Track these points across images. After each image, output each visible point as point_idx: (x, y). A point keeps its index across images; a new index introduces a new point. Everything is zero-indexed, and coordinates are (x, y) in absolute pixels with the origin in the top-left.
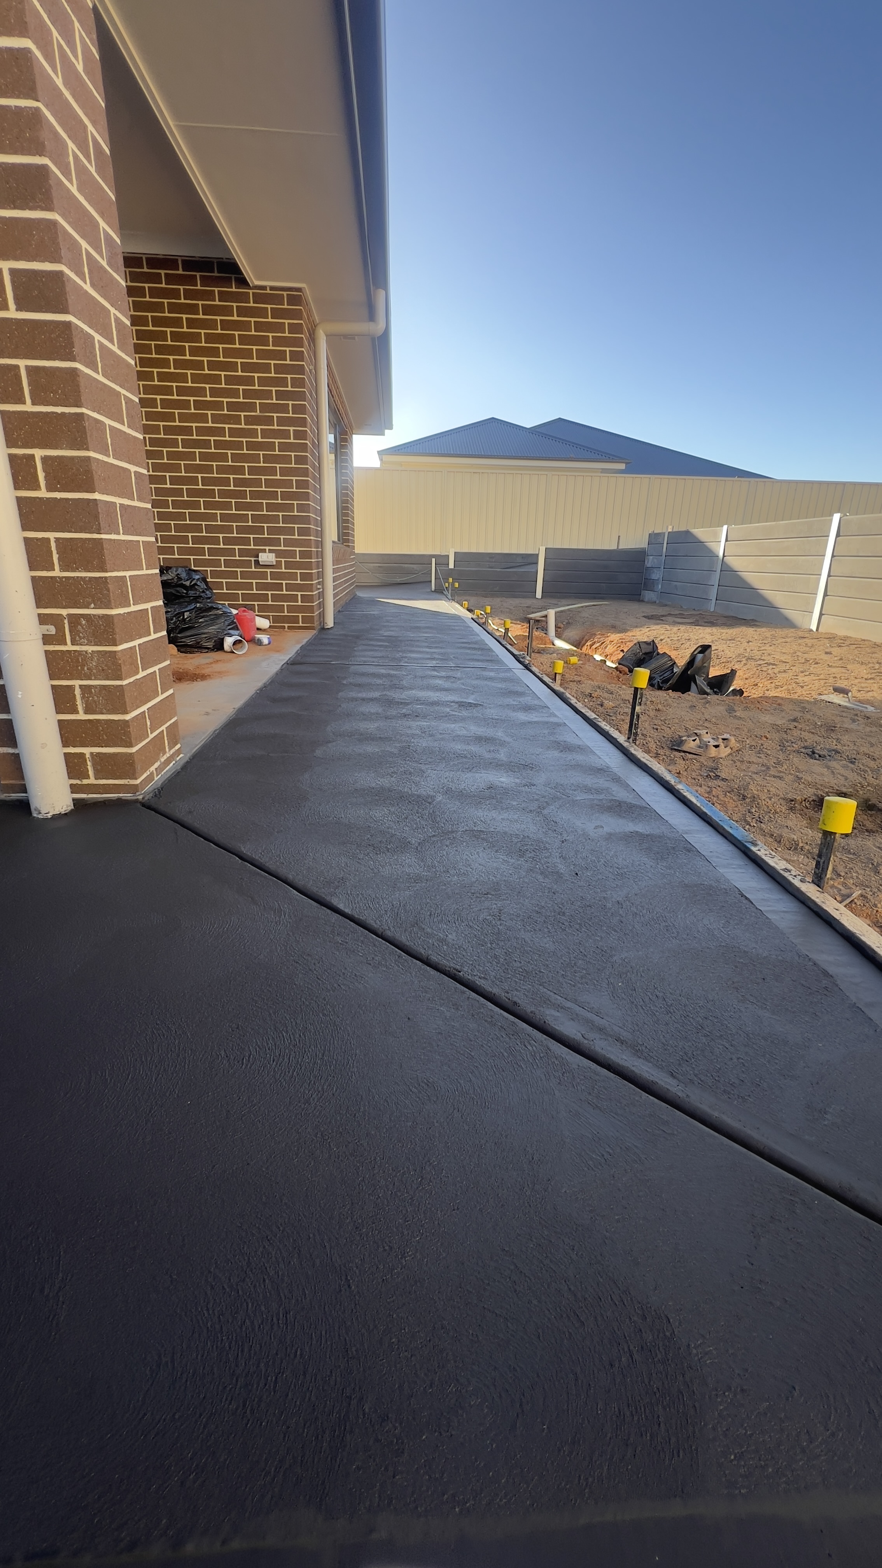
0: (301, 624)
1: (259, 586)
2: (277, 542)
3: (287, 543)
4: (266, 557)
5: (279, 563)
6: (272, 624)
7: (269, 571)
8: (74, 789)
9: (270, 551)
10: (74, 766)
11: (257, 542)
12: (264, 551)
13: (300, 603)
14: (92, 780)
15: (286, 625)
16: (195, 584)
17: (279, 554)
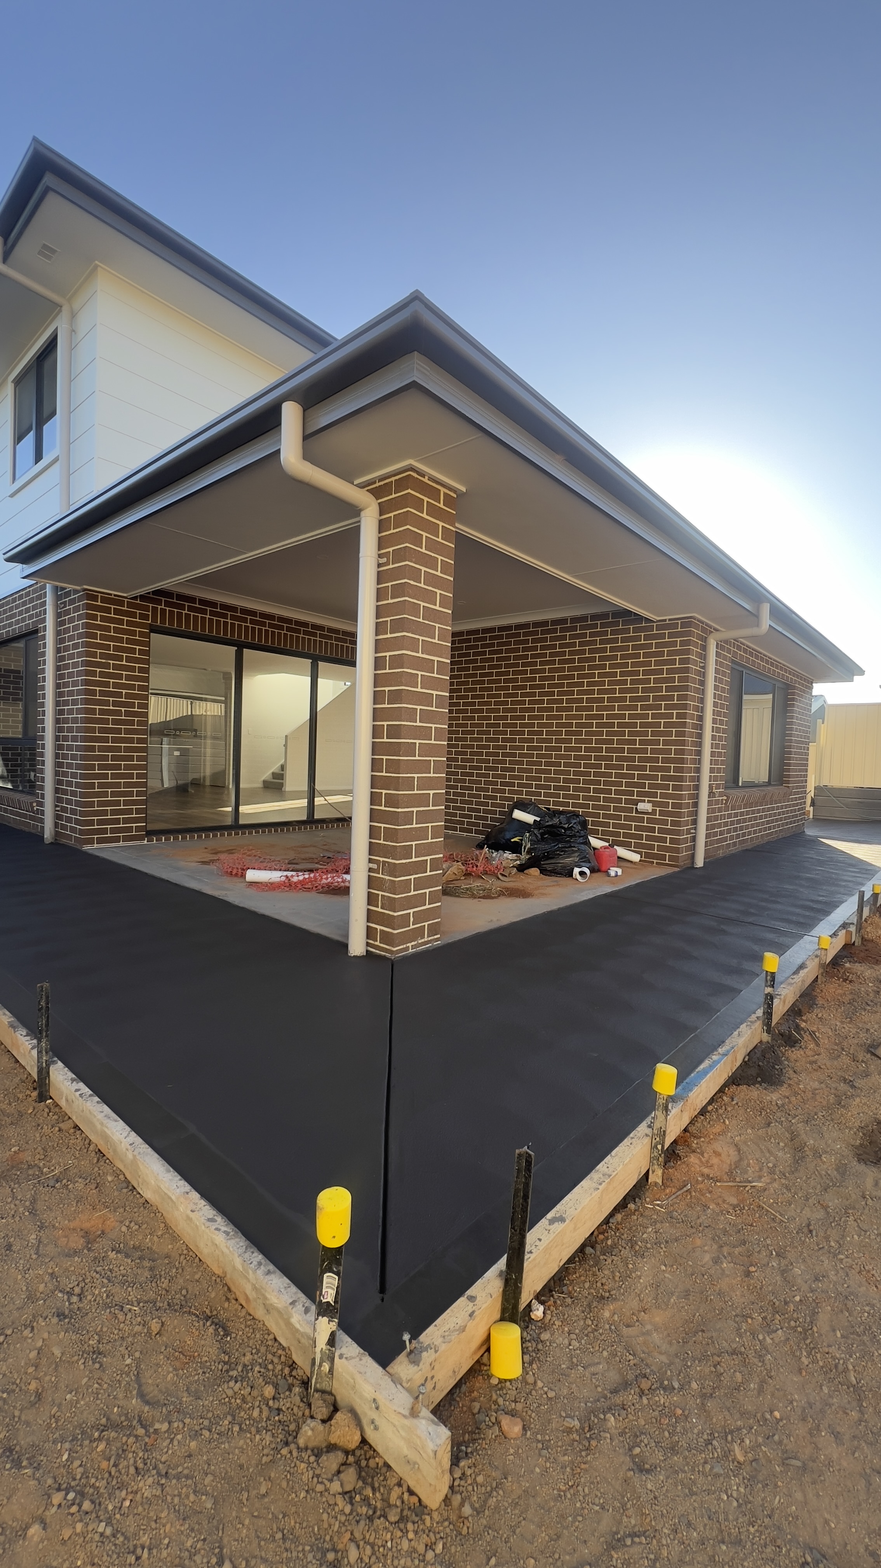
0: (667, 862)
1: (637, 828)
2: (655, 795)
3: (663, 796)
4: (643, 806)
5: (654, 812)
6: (643, 859)
7: (646, 816)
8: (368, 944)
9: (649, 802)
10: (370, 933)
11: (639, 794)
12: (644, 801)
13: (668, 844)
14: (377, 943)
15: (655, 861)
16: (572, 826)
17: (655, 804)
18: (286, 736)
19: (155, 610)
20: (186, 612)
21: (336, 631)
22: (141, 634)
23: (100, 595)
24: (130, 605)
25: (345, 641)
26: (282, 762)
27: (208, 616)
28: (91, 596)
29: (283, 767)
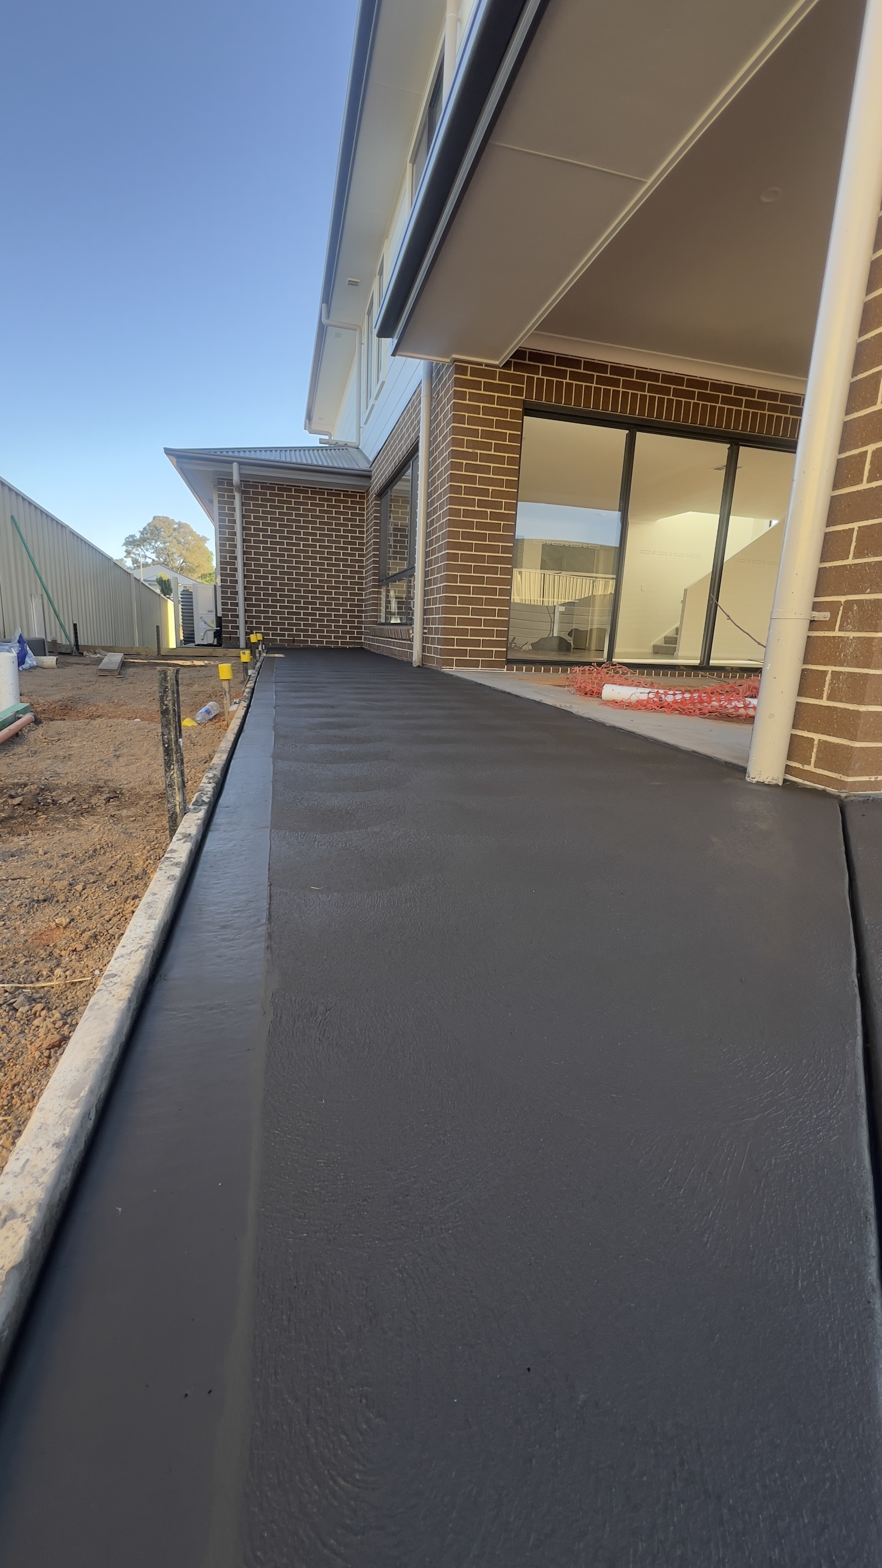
18: (686, 590)
19: (530, 380)
20: (568, 381)
21: (772, 395)
22: (514, 414)
23: (469, 366)
24: (503, 377)
25: (784, 410)
26: (677, 625)
27: (594, 385)
28: (460, 369)
29: (677, 630)
